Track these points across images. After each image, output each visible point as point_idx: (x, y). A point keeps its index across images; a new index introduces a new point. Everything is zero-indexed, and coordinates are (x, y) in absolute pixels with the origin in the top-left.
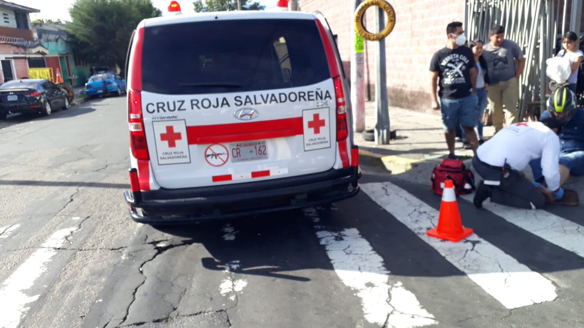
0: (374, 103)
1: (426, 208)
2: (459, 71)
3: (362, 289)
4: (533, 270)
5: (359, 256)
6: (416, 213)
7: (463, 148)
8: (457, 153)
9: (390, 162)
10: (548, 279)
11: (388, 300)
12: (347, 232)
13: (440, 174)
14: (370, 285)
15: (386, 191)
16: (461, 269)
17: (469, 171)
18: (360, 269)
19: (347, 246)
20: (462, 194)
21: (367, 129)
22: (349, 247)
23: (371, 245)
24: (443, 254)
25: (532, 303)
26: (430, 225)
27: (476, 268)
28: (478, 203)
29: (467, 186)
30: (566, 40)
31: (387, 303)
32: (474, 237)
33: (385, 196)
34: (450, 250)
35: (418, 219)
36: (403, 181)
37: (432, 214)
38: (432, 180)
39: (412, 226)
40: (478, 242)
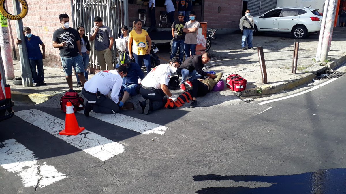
0: (19, 61)
1: (59, 120)
2: (70, 41)
3: (20, 171)
4: (114, 141)
5: (17, 153)
6: (53, 124)
7: (77, 86)
8: (74, 89)
9: (34, 97)
10: (121, 144)
11: (38, 173)
12: (7, 141)
13: (65, 101)
14: (26, 168)
15: (33, 114)
16: (79, 148)
17: (81, 97)
18: (18, 161)
19: (9, 149)
20: (78, 110)
21: (16, 77)
22: (9, 150)
23: (25, 146)
24: (69, 143)
25: (114, 156)
26: (61, 129)
27: (86, 146)
28: (87, 114)
29: (81, 106)
30: (123, 29)
31: (37, 175)
32: (86, 131)
33: (32, 117)
34: (73, 140)
35: (54, 127)
36: (44, 107)
37: (62, 123)
38: (61, 104)
39: (51, 131)
40: (87, 133)
